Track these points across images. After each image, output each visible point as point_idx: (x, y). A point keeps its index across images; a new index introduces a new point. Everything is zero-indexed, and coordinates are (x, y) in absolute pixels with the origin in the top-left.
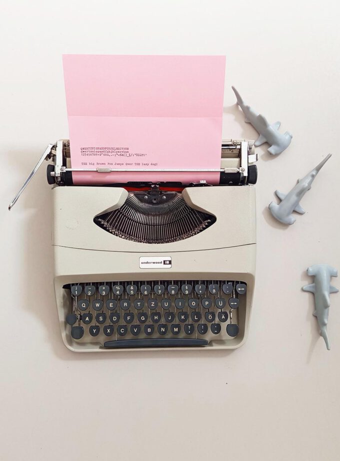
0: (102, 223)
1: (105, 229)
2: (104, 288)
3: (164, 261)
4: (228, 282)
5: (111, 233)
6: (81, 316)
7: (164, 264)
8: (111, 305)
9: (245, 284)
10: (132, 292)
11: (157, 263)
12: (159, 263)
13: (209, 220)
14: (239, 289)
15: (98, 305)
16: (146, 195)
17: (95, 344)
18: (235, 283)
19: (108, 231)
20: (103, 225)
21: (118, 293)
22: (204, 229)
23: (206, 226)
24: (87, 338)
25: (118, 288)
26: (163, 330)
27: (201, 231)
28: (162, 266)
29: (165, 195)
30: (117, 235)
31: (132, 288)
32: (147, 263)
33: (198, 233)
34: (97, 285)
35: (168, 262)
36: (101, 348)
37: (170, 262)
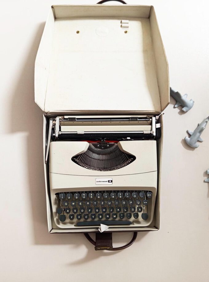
0: (76, 160)
1: (77, 163)
2: (77, 195)
3: (109, 181)
4: (142, 191)
5: (81, 165)
6: (64, 209)
7: (109, 182)
8: (80, 204)
9: (152, 192)
10: (91, 197)
11: (105, 182)
12: (106, 182)
13: (132, 159)
14: (148, 195)
15: (73, 204)
16: (98, 145)
17: (72, 223)
18: (146, 192)
19: (79, 165)
20: (76, 161)
21: (84, 197)
22: (130, 163)
23: (130, 161)
24: (68, 220)
25: (84, 195)
26: (108, 216)
27: (128, 164)
28: (107, 183)
29: (108, 144)
30: (83, 167)
31: (91, 195)
32: (100, 181)
33: (126, 165)
34: (73, 193)
35: (111, 181)
36: (75, 226)
37: (112, 181)
